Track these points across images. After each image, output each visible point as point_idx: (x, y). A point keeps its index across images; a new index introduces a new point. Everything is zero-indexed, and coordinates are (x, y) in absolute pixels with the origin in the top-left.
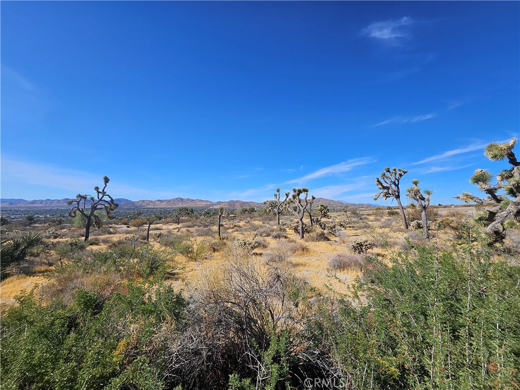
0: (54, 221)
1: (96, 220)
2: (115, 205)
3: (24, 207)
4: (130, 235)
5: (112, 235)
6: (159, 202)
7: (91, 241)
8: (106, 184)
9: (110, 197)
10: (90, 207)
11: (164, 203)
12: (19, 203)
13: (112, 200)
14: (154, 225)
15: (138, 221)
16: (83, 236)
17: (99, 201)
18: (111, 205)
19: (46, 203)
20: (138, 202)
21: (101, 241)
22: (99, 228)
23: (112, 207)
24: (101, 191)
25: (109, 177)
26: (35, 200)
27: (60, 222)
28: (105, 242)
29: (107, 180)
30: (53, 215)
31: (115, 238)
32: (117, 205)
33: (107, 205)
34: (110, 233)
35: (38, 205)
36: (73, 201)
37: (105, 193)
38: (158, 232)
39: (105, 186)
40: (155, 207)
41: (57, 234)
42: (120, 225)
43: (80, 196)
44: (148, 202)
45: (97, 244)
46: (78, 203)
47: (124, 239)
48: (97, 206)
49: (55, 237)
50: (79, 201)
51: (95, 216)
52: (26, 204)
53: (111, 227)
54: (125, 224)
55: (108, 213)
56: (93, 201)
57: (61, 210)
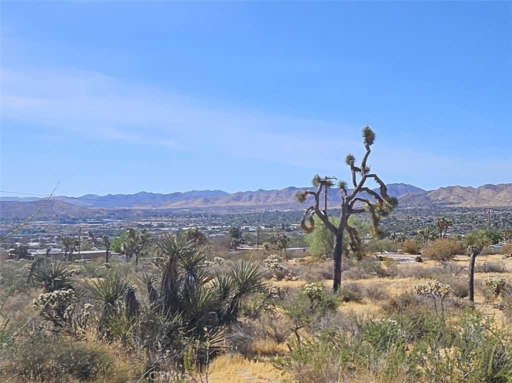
0: (273, 241)
1: (352, 239)
2: (390, 202)
3: (224, 208)
4: (428, 281)
5: (386, 280)
6: (490, 192)
7: (345, 292)
8: (368, 148)
9: (379, 181)
10: (339, 207)
11: (502, 194)
12: (217, 199)
13: (383, 188)
14: (483, 258)
15: (442, 244)
16: (329, 278)
17: (357, 191)
18: (381, 201)
19: (258, 199)
20: (438, 193)
21: (364, 293)
22: (360, 259)
23: (384, 208)
24: (360, 167)
25: (374, 131)
26: (240, 193)
27: (285, 243)
28: (375, 295)
29: (369, 138)
30: (271, 227)
31: (395, 288)
32: (394, 202)
33: (374, 201)
34: (382, 274)
35: (246, 204)
36: (307, 193)
37: (368, 170)
38: (496, 278)
39: (367, 151)
40: (481, 205)
41: (281, 269)
42: (401, 253)
43: (318, 180)
44: (461, 192)
45: (357, 300)
46: (317, 196)
47: (415, 291)
48: (352, 203)
49: (280, 278)
50: (319, 193)
51: (351, 230)
52: (228, 202)
53: (381, 259)
54: (412, 252)
55: (376, 221)
56: (345, 191)
57: (284, 215)
